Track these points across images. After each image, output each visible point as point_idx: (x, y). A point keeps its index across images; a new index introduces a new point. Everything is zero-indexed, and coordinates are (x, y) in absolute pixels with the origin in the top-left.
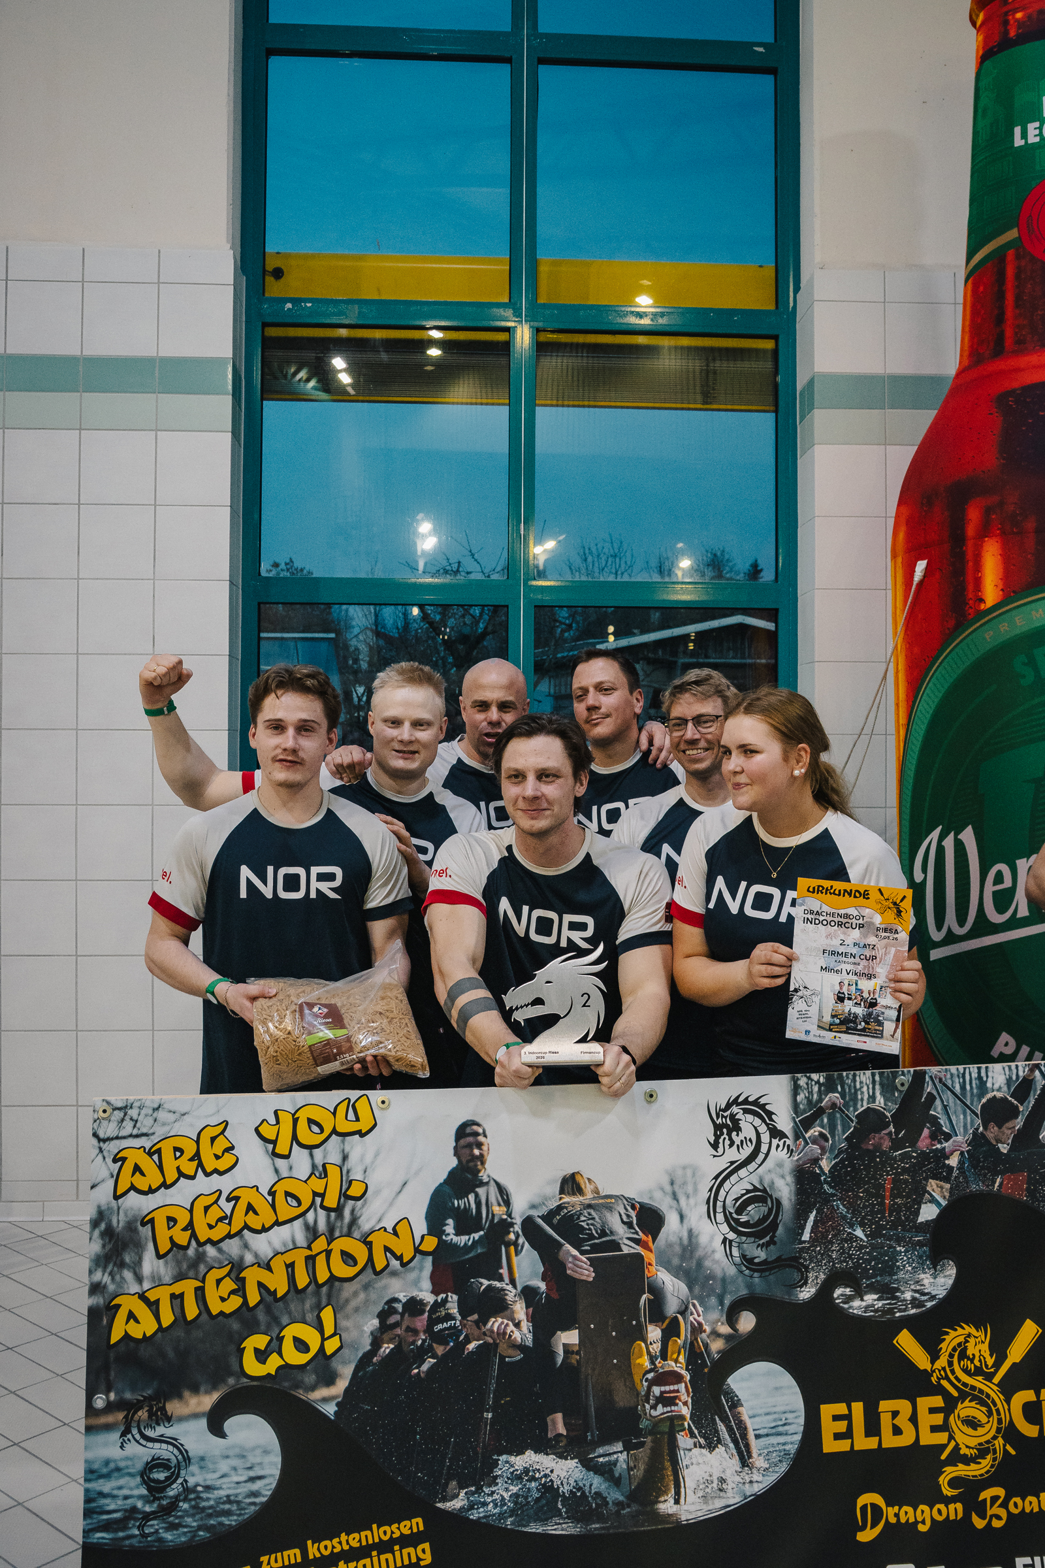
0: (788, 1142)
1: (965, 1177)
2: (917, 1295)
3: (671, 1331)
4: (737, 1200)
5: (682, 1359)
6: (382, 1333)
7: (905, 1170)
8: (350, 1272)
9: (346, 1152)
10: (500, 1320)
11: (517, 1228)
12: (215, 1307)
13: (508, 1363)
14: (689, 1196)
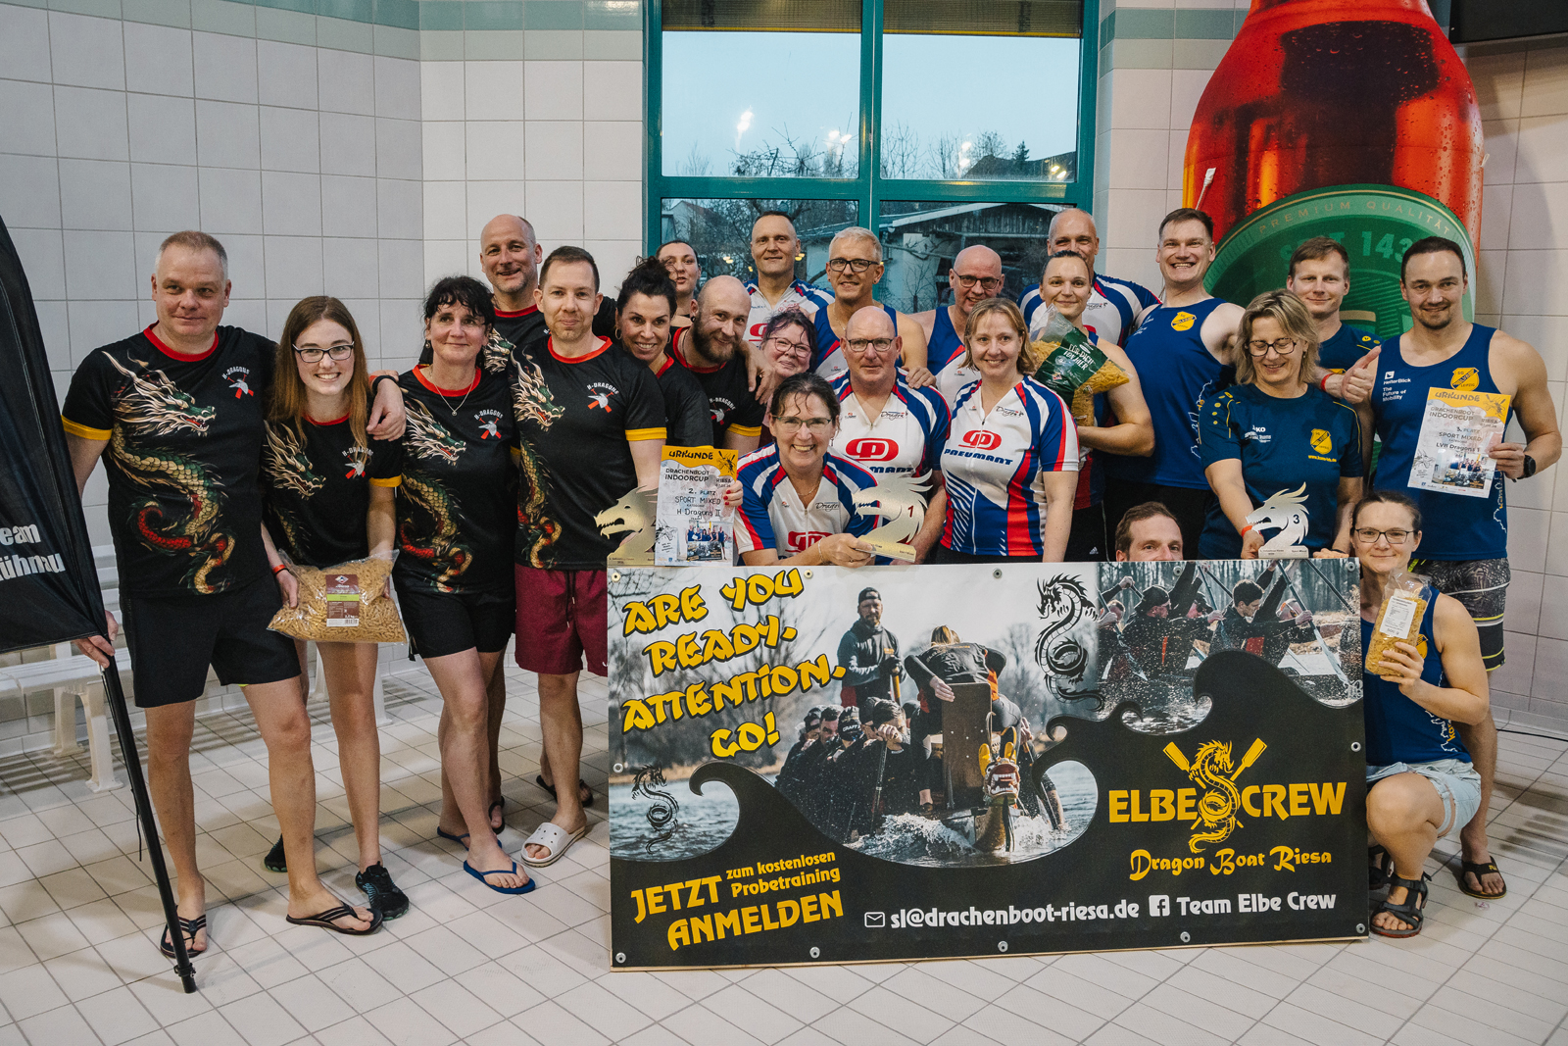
0: (1094, 609)
1: (1221, 639)
2: (1182, 720)
3: (1007, 737)
4: (1056, 649)
5: (1014, 756)
6: (807, 731)
7: (1177, 633)
8: (785, 690)
9: (782, 607)
10: (888, 726)
11: (902, 664)
12: (694, 710)
13: (893, 754)
14: (1023, 646)
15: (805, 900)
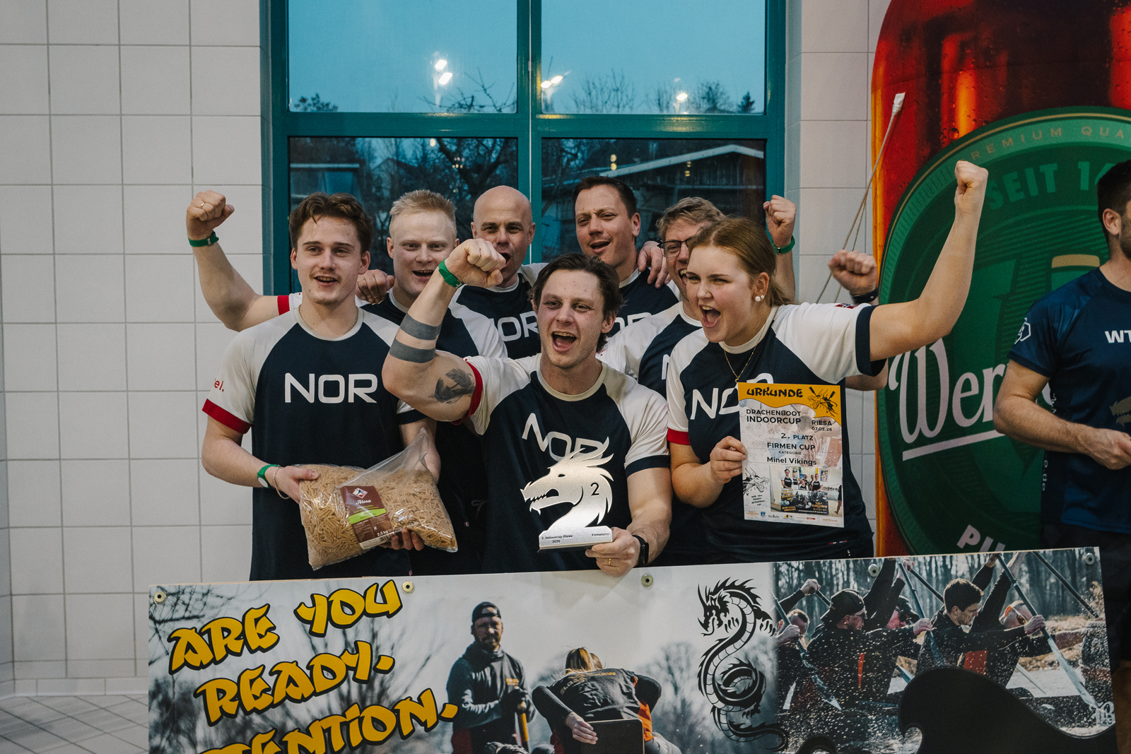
0: (771, 622)
1: (931, 655)
4: (724, 673)
7: (876, 648)
8: (379, 736)
9: (375, 630)
11: (529, 698)
14: (682, 670)
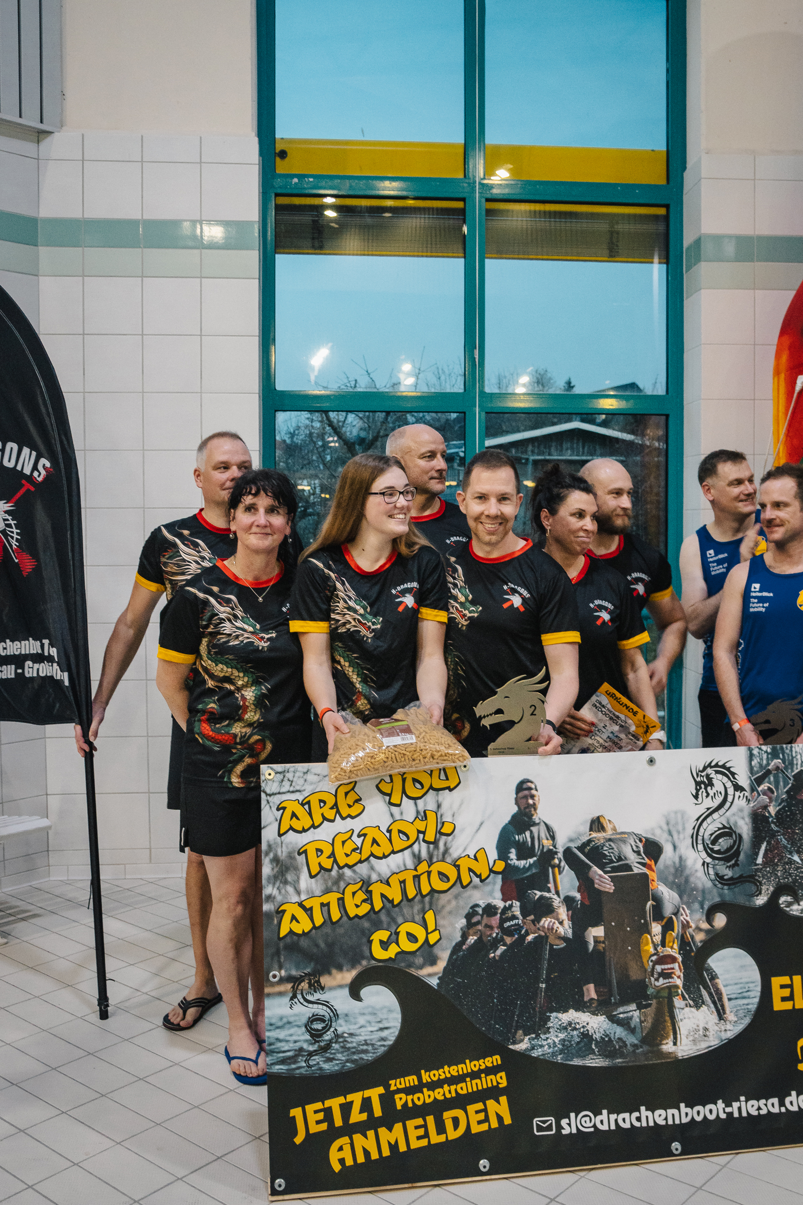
0: (746, 794)
3: (668, 926)
4: (711, 835)
5: (676, 946)
6: (469, 929)
8: (444, 886)
9: (440, 801)
10: (549, 919)
11: (560, 855)
12: (352, 912)
13: (556, 949)
14: (679, 832)
15: (471, 1108)
